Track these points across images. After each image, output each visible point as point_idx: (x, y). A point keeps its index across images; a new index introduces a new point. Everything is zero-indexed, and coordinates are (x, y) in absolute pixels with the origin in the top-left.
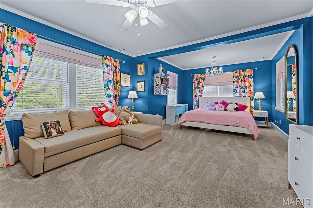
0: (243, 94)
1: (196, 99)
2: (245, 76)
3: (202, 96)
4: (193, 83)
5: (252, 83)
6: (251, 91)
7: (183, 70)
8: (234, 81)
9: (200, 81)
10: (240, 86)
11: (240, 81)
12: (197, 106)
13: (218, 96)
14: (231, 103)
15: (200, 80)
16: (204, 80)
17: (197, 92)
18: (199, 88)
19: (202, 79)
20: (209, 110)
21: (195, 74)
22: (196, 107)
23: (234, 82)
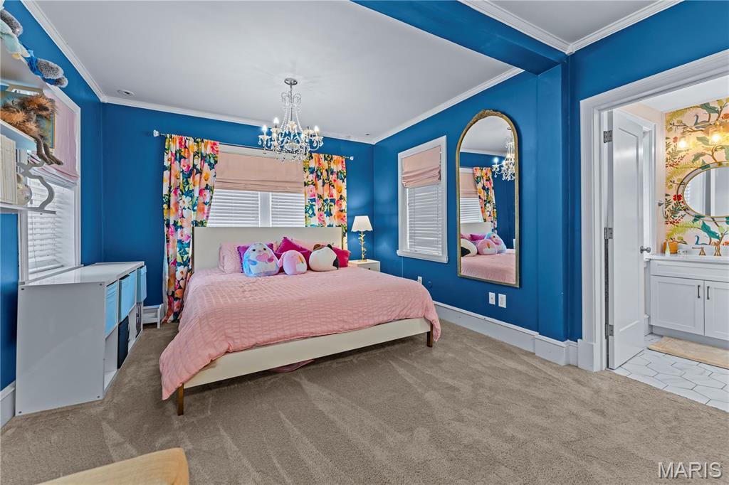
0: (327, 220)
1: (179, 237)
2: (331, 172)
3: (208, 225)
4: (165, 168)
5: (344, 193)
6: (342, 211)
7: (104, 99)
8: (306, 180)
9: (194, 166)
10: (320, 197)
11: (320, 183)
12: (185, 264)
13: (260, 226)
14: (317, 247)
15: (198, 162)
16: (212, 166)
17: (182, 211)
18: (189, 193)
19: (203, 158)
20: (258, 275)
21: (171, 133)
22: (180, 269)
23: (306, 184)
